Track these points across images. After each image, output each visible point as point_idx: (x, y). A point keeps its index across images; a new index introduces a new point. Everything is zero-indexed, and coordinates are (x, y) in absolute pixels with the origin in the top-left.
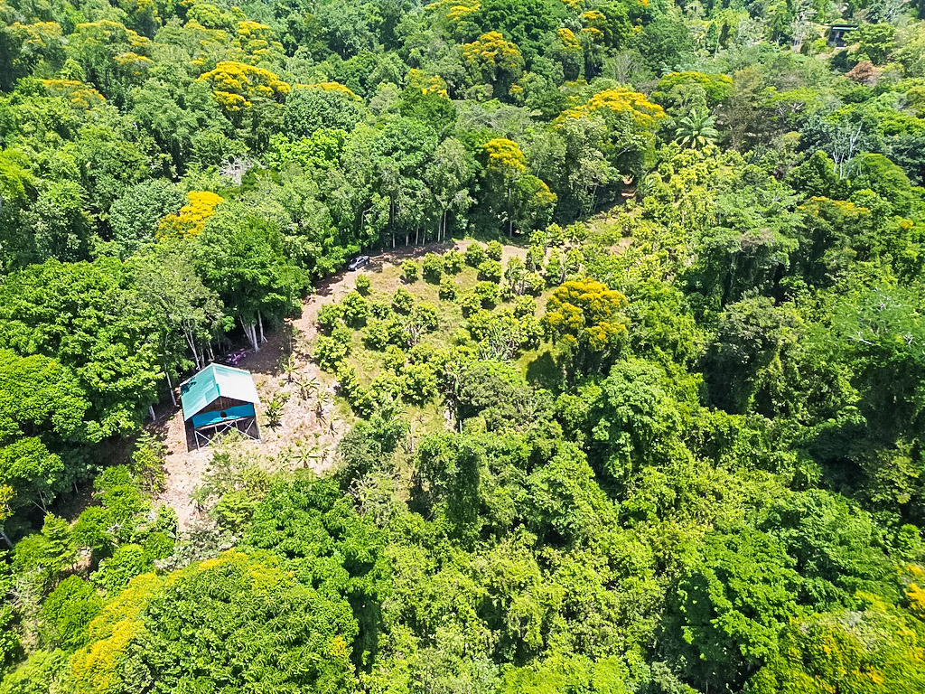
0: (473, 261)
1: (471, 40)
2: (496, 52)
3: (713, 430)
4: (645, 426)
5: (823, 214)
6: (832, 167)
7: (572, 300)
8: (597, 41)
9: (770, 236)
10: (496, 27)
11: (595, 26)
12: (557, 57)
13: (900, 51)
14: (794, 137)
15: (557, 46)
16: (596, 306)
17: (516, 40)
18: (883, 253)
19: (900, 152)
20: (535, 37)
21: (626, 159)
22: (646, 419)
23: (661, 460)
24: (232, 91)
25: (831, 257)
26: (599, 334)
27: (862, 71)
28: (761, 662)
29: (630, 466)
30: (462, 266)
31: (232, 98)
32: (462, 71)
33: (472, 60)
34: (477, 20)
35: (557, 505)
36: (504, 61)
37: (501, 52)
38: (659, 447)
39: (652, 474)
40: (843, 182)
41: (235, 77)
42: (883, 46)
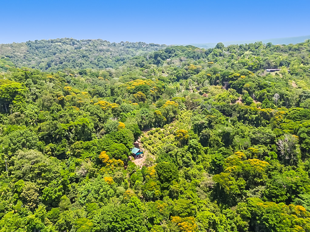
0: (157, 131)
1: (135, 93)
2: (141, 95)
3: (205, 150)
4: (197, 147)
5: (209, 117)
6: (208, 111)
7: (180, 133)
8: (158, 92)
9: (204, 121)
10: (139, 91)
11: (157, 89)
12: (151, 95)
13: (210, 91)
14: (199, 107)
15: (150, 93)
16: (184, 133)
17: (143, 93)
18: (219, 123)
19: (217, 108)
20: (146, 92)
21: (175, 112)
22: (197, 146)
23: (200, 154)
24: (104, 106)
25: (212, 124)
26: (186, 137)
27: (205, 95)
28: (222, 165)
29: (196, 155)
30: (155, 132)
31: (104, 107)
32: (134, 99)
33: (136, 97)
34: (135, 89)
35: (189, 161)
36: (143, 97)
37: (142, 95)
38: (199, 151)
39: (199, 156)
40: (210, 113)
41: (103, 104)
42: (207, 91)
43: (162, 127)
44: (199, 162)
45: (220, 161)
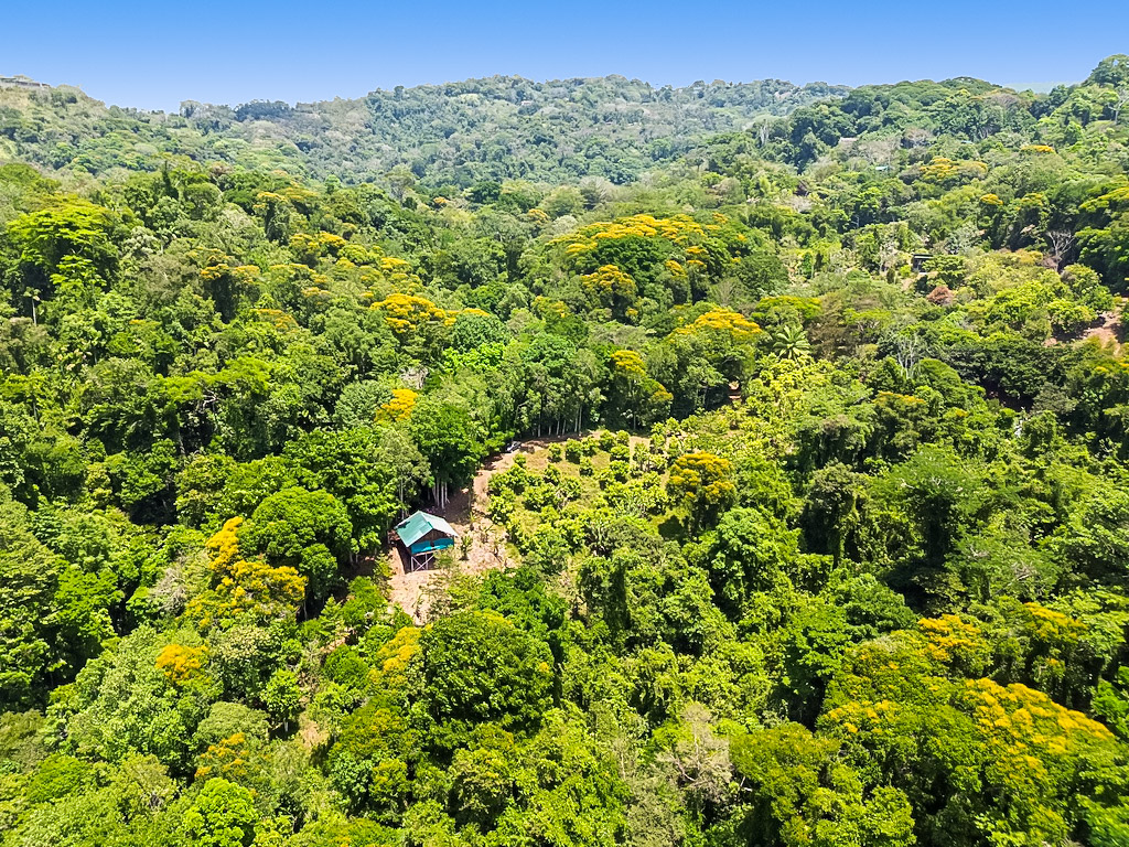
0: (606, 447)
1: (590, 271)
2: (613, 281)
3: (808, 567)
4: (752, 554)
5: (891, 405)
6: (901, 370)
7: (691, 467)
8: (703, 272)
9: (847, 421)
10: (612, 261)
11: (699, 259)
12: (667, 284)
13: (970, 277)
14: (872, 348)
15: (665, 275)
16: (710, 468)
17: (630, 271)
18: (945, 436)
19: (957, 359)
20: (647, 268)
21: (729, 367)
22: (752, 548)
23: (767, 586)
24: (400, 317)
25: (899, 439)
26: (714, 489)
27: (939, 294)
28: (830, 677)
29: (742, 590)
30: (597, 450)
31: (401, 323)
32: (582, 297)
33: (591, 288)
34: (594, 255)
35: (686, 616)
36: (620, 288)
37: (617, 281)
38: (765, 574)
39: (760, 597)
40: (909, 381)
41: (402, 306)
42: (956, 273)
43: (642, 431)
44: (754, 628)
45: (822, 650)
